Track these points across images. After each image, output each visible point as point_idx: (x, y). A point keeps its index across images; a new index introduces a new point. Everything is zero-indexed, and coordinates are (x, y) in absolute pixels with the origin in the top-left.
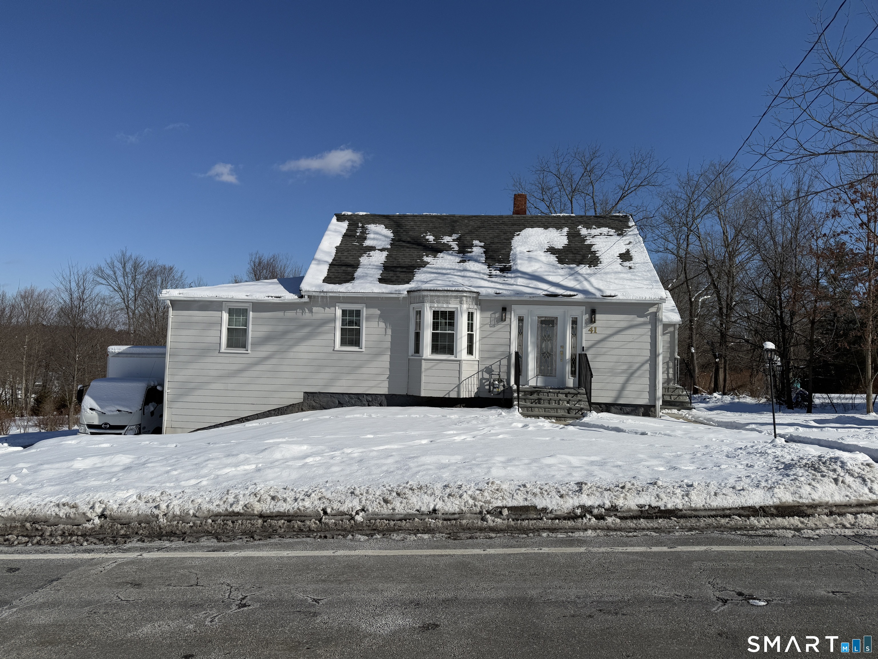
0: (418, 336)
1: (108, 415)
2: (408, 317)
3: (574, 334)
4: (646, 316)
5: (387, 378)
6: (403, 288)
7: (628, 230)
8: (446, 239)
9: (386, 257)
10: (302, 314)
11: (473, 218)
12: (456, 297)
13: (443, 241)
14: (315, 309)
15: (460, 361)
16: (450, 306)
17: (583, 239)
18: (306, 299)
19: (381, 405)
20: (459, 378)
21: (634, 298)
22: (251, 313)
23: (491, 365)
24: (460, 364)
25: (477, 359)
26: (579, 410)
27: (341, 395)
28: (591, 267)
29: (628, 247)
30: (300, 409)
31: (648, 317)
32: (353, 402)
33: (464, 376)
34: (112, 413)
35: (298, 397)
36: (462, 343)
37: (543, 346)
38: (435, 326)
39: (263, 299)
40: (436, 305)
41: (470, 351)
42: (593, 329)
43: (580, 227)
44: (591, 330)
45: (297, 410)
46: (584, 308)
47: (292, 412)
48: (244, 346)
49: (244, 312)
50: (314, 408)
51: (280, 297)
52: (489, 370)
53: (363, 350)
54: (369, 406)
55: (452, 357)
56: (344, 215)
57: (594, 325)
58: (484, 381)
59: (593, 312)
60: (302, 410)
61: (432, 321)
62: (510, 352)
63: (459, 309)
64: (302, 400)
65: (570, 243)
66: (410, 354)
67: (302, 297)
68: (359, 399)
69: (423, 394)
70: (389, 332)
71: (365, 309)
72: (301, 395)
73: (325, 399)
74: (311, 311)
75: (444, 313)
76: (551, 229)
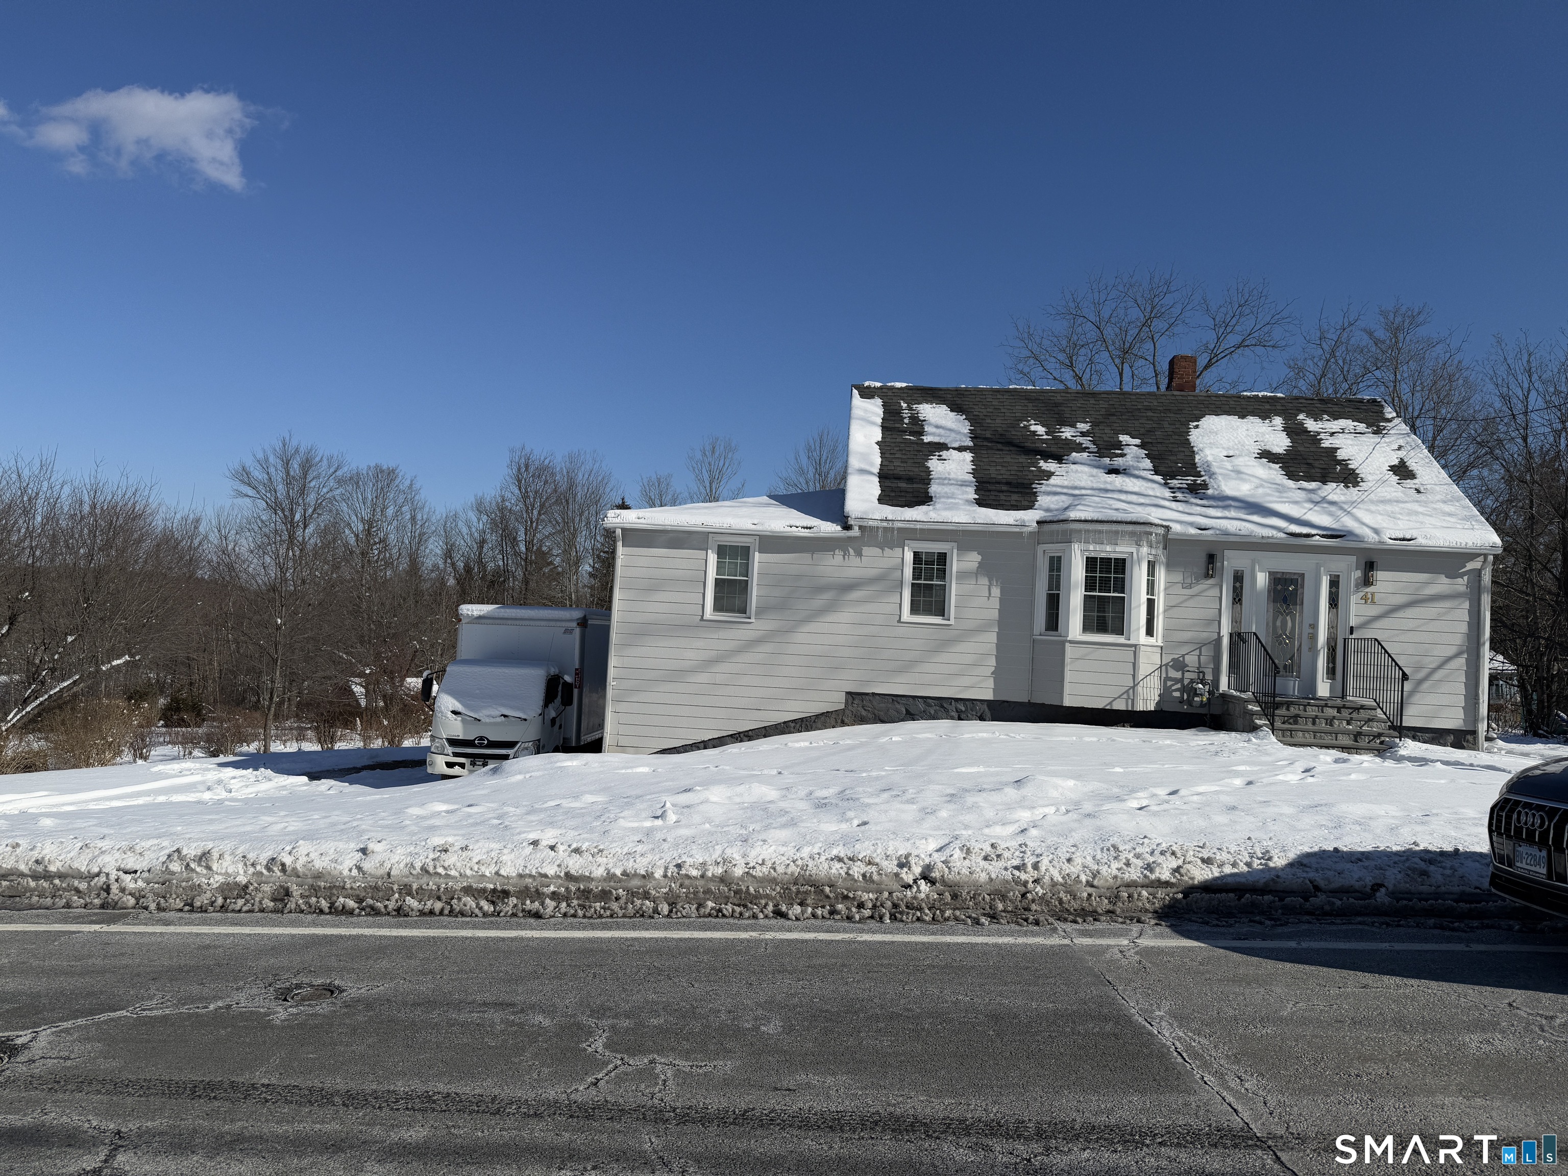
0: (1054, 603)
1: (486, 724)
2: (1034, 567)
3: (1334, 602)
4: (1461, 576)
5: (992, 673)
6: (1030, 517)
7: (1388, 424)
8: (1067, 433)
9: (972, 461)
10: (844, 558)
11: (1103, 396)
12: (1133, 534)
13: (1064, 436)
14: (866, 551)
15: (1135, 646)
16: (1118, 549)
17: (1315, 439)
18: (855, 532)
19: (982, 719)
20: (1134, 676)
21: (1447, 544)
22: (757, 554)
23: (1183, 656)
24: (1135, 652)
25: (1160, 643)
26: (1375, 737)
27: (911, 700)
28: (1348, 487)
29: (1401, 454)
30: (839, 721)
31: (1466, 578)
32: (933, 712)
33: (1141, 673)
34: (492, 720)
35: (835, 701)
36: (1138, 616)
37: (1278, 623)
38: (1090, 584)
39: (782, 529)
40: (1091, 548)
41: (1150, 632)
42: (1370, 596)
43: (1301, 417)
44: (1365, 598)
45: (833, 723)
46: (1354, 559)
47: (824, 727)
48: (743, 610)
49: (745, 552)
50: (862, 721)
51: (810, 528)
52: (1179, 665)
53: (952, 622)
54: (960, 719)
55: (1121, 640)
56: (869, 387)
57: (1370, 589)
58: (1169, 683)
59: (1370, 566)
60: (843, 724)
61: (1084, 574)
62: (1219, 633)
63: (1135, 555)
64: (843, 707)
65: (1296, 445)
66: (1037, 631)
67: (847, 527)
68: (942, 706)
69: (1067, 702)
70: (996, 592)
71: (955, 551)
72: (842, 698)
73: (882, 705)
74: (859, 554)
75: (1106, 561)
76: (1251, 419)
